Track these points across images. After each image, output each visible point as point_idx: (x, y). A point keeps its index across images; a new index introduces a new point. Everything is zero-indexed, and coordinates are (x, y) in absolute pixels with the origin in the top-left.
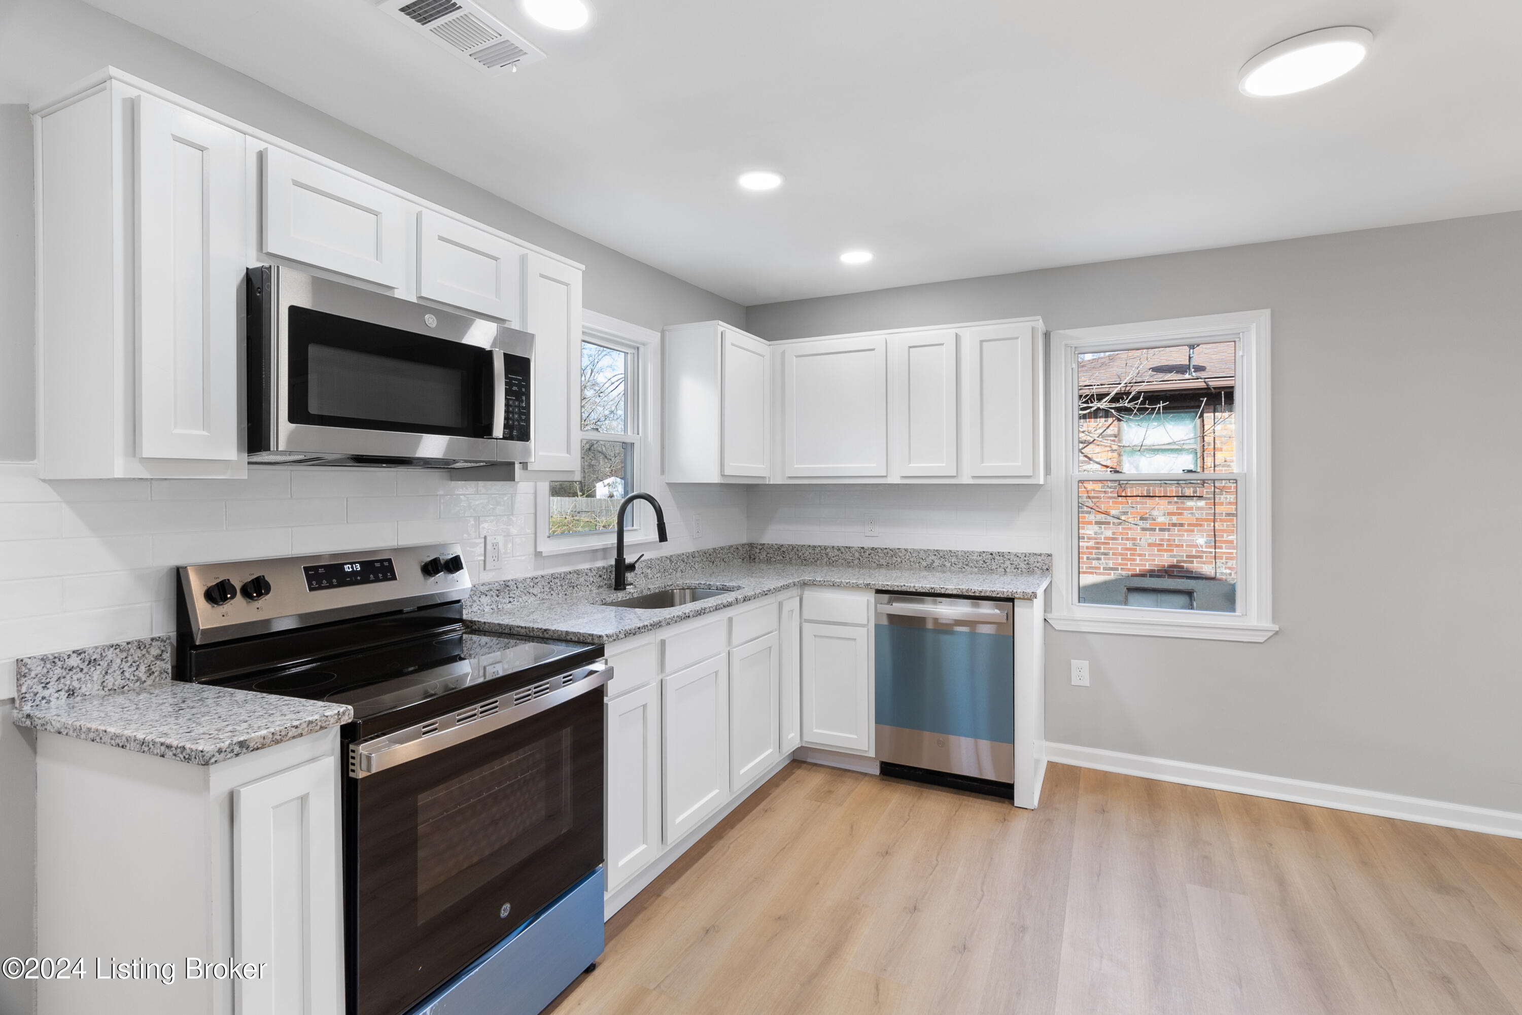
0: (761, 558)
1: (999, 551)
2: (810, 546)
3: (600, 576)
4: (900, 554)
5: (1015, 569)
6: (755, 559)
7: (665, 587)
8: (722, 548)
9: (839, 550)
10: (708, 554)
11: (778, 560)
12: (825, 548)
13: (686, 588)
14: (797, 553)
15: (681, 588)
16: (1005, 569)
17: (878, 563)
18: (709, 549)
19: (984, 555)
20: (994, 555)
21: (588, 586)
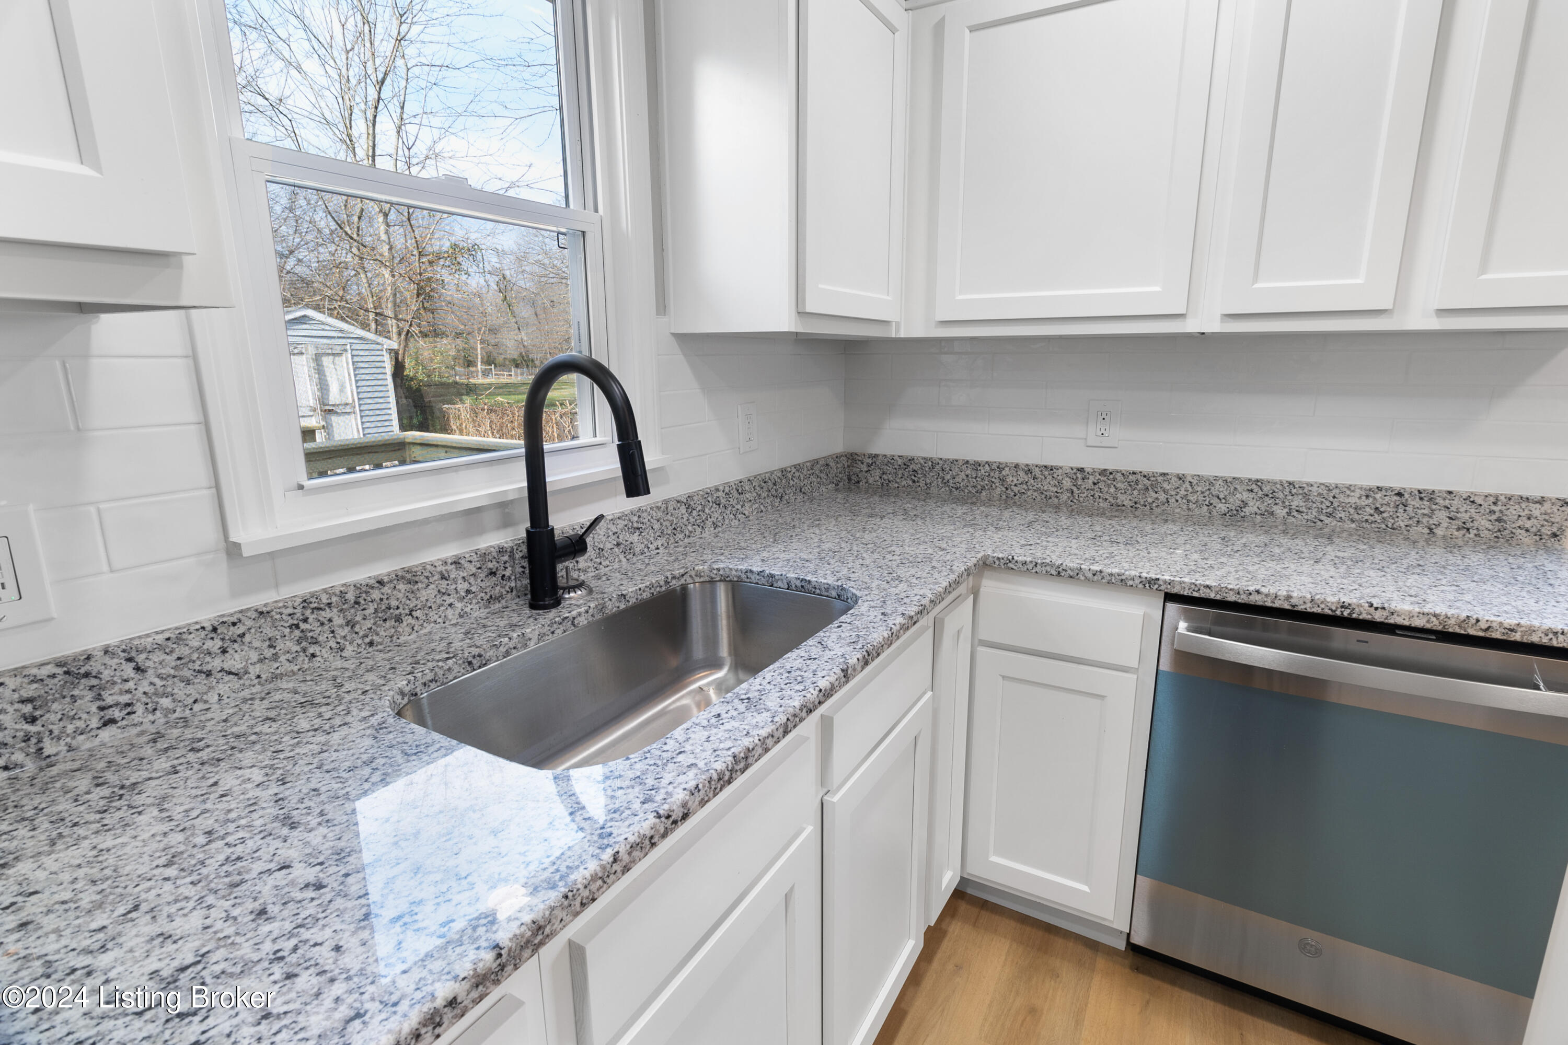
0: (870, 482)
1: (1421, 487)
2: (967, 462)
3: (492, 573)
4: (1165, 485)
5: (1458, 529)
6: (858, 482)
7: (667, 582)
8: (798, 467)
9: (1029, 471)
10: (770, 484)
11: (904, 486)
12: (1000, 468)
13: (718, 579)
14: (941, 474)
15: (707, 579)
16: (1431, 529)
17: (1113, 501)
18: (772, 473)
19: (1378, 496)
20: (1407, 496)
21: (450, 605)
